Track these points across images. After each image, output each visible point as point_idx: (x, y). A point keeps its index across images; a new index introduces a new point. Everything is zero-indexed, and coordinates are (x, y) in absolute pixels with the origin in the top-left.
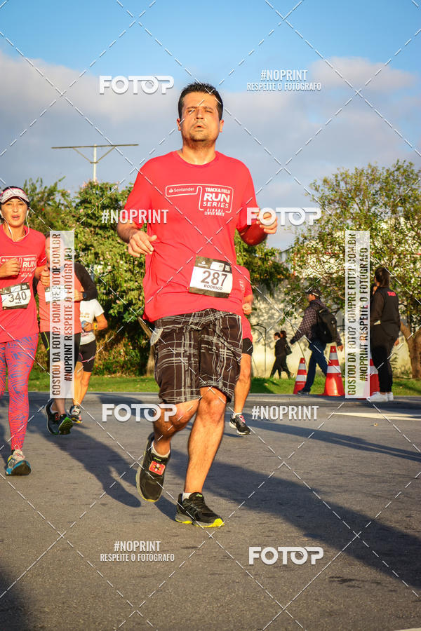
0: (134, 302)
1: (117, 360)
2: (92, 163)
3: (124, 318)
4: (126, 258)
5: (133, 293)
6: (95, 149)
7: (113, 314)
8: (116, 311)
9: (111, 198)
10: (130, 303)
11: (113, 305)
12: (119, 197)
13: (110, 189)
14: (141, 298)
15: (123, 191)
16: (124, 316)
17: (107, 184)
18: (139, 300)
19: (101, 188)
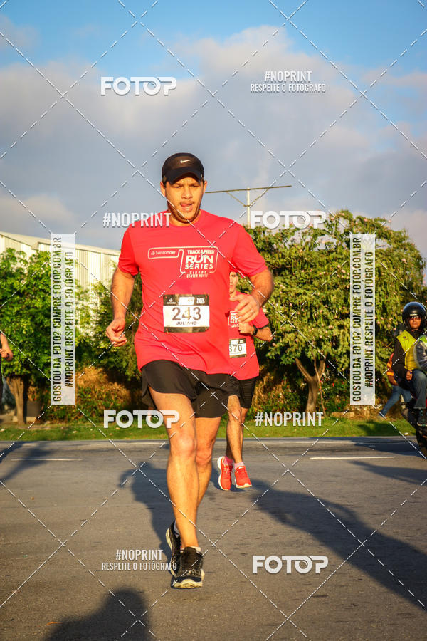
0: (290, 344)
1: (276, 403)
2: (245, 206)
3: (282, 361)
4: (282, 301)
5: (289, 335)
6: (248, 192)
7: (271, 357)
8: (273, 354)
9: (264, 242)
10: (287, 346)
11: (270, 348)
12: (272, 240)
13: (264, 232)
14: (297, 340)
15: (277, 234)
16: (282, 358)
17: (260, 227)
18: (296, 342)
19: (254, 232)
